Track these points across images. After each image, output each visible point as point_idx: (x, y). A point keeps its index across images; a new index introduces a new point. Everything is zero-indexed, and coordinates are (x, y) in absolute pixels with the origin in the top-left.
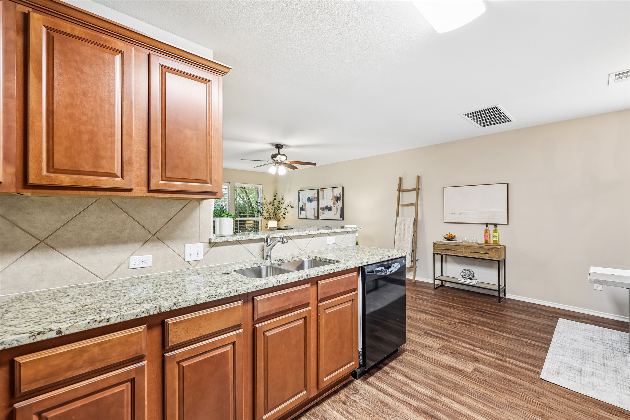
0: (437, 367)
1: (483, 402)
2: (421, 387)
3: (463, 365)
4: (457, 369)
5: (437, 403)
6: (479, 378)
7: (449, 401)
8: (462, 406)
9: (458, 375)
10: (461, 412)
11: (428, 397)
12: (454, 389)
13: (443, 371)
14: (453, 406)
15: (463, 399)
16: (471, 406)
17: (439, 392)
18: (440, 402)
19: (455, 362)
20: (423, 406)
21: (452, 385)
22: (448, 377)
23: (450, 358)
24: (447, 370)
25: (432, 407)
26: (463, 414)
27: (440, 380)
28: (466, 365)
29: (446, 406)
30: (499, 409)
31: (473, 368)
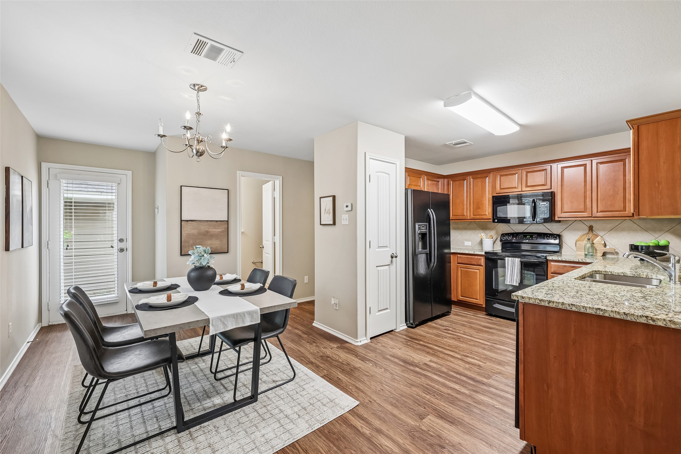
0: (469, 424)
1: (433, 389)
2: (488, 401)
3: (434, 425)
4: (445, 419)
5: (473, 389)
6: (425, 408)
7: (462, 390)
8: (452, 387)
9: (446, 413)
10: (454, 383)
11: (480, 393)
12: (455, 399)
13: (462, 417)
14: (460, 387)
15: (450, 392)
16: (444, 387)
17: (470, 396)
18: (470, 390)
19: (444, 430)
20: (484, 387)
21: (455, 402)
22: (458, 410)
23: (448, 438)
24: (457, 419)
25: (477, 387)
26: (453, 382)
27: (468, 407)
28: (431, 425)
29: (466, 387)
30: (423, 384)
31: (424, 420)
